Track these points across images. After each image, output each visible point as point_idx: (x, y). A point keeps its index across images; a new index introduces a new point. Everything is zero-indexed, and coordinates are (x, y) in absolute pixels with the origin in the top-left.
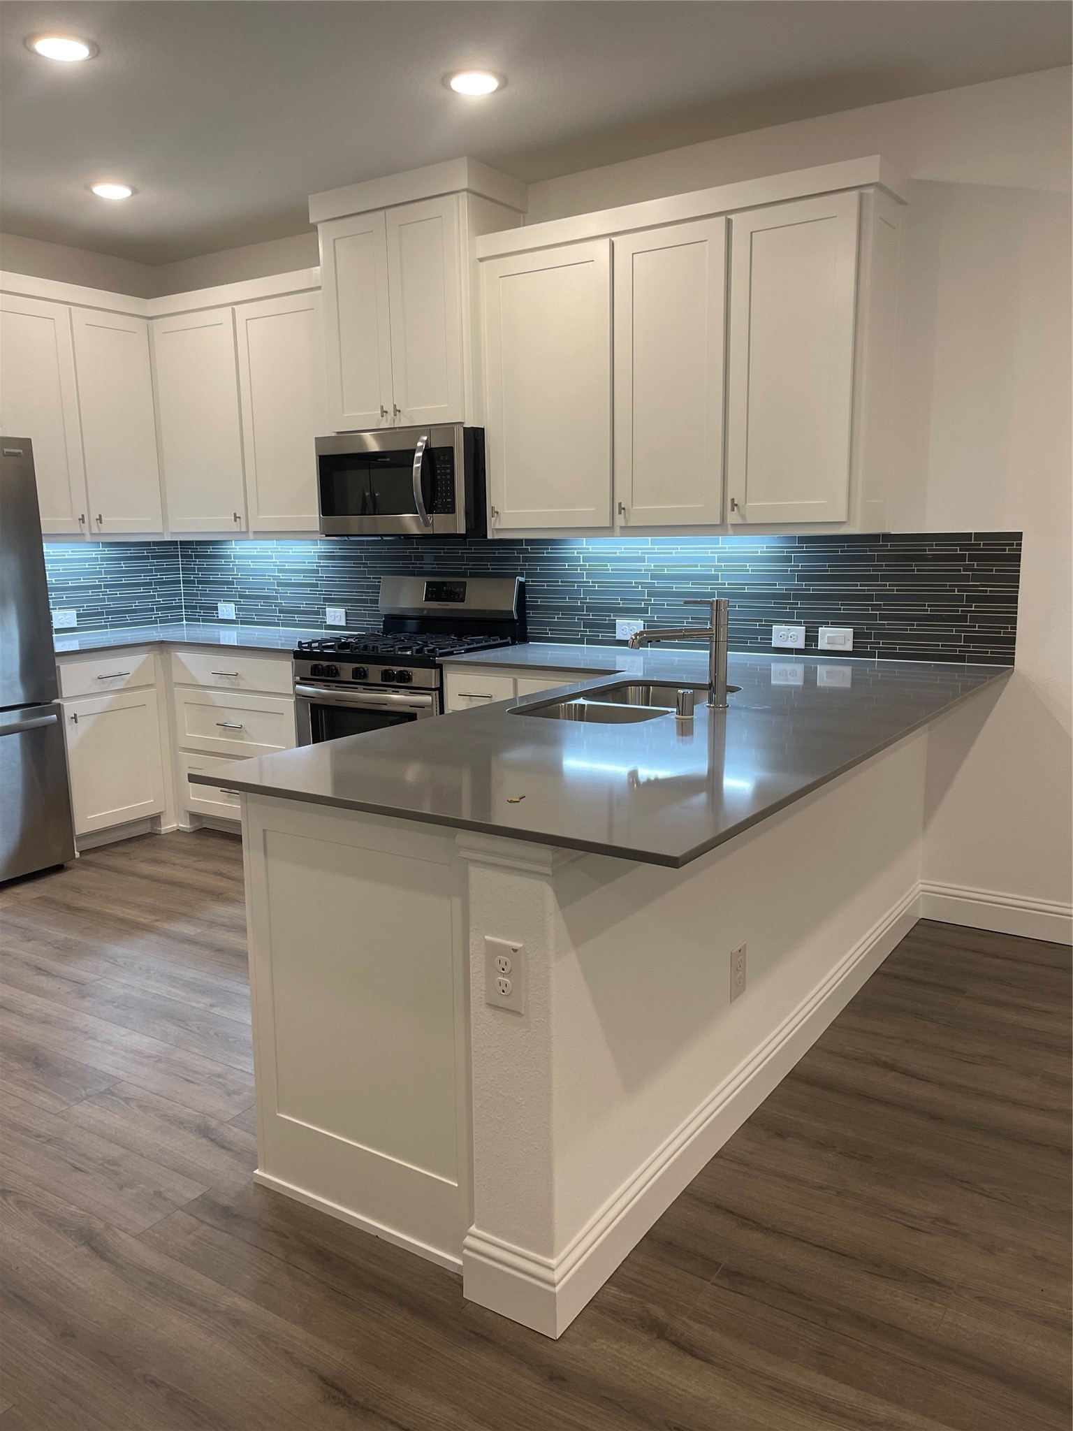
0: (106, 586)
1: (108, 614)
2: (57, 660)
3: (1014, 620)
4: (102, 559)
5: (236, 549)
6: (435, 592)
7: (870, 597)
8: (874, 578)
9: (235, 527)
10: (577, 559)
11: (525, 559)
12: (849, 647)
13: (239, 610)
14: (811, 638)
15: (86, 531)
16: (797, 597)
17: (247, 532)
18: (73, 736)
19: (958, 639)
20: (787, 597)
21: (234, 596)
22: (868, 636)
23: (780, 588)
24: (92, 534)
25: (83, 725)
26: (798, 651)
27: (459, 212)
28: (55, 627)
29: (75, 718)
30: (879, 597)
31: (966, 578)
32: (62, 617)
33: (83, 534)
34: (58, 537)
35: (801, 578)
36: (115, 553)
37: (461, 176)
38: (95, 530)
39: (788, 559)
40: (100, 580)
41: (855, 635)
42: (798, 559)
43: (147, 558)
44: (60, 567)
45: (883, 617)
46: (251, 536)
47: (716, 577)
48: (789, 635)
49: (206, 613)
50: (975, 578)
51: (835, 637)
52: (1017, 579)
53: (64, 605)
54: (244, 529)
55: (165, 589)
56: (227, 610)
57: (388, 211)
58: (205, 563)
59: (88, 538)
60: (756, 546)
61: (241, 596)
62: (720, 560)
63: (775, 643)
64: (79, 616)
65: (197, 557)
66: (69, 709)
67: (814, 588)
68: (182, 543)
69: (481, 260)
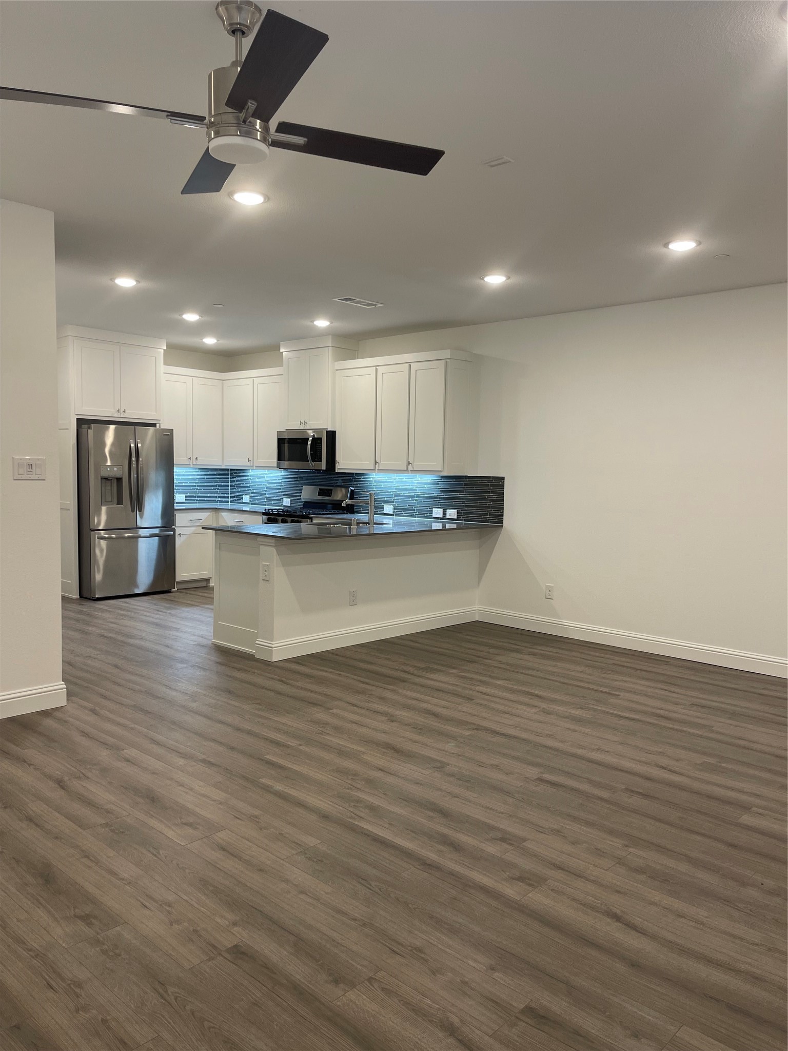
0: (198, 486)
1: (198, 497)
2: (175, 512)
3: (503, 508)
4: (197, 475)
5: (251, 473)
6: (322, 493)
7: (462, 499)
8: (463, 492)
9: (248, 464)
10: (372, 481)
11: (355, 481)
12: (455, 517)
13: (251, 498)
14: (444, 514)
15: (191, 463)
16: (440, 498)
17: (253, 466)
18: (179, 542)
19: (487, 514)
20: (437, 498)
21: (249, 493)
22: (461, 513)
23: (435, 495)
24: (193, 465)
25: (183, 538)
26: (440, 518)
27: (328, 354)
28: (176, 501)
29: (180, 535)
30: (465, 499)
31: (489, 493)
32: (179, 497)
33: (190, 465)
34: (180, 465)
35: (442, 491)
36: (203, 472)
37: (329, 342)
38: (195, 463)
39: (438, 484)
40: (196, 483)
41: (458, 513)
42: (441, 484)
43: (216, 475)
44: (181, 477)
45: (466, 506)
46: (254, 468)
47: (416, 490)
48: (437, 512)
49: (238, 499)
50: (492, 493)
51: (452, 513)
52: (503, 493)
53: (181, 493)
54: (252, 465)
55: (223, 489)
56: (246, 498)
57: (306, 351)
58: (239, 479)
59: (192, 466)
60: (429, 479)
61: (252, 493)
62: (417, 483)
63: (434, 515)
64: (186, 497)
65: (236, 476)
66: (178, 531)
67: (446, 495)
68: (231, 469)
69: (337, 370)
